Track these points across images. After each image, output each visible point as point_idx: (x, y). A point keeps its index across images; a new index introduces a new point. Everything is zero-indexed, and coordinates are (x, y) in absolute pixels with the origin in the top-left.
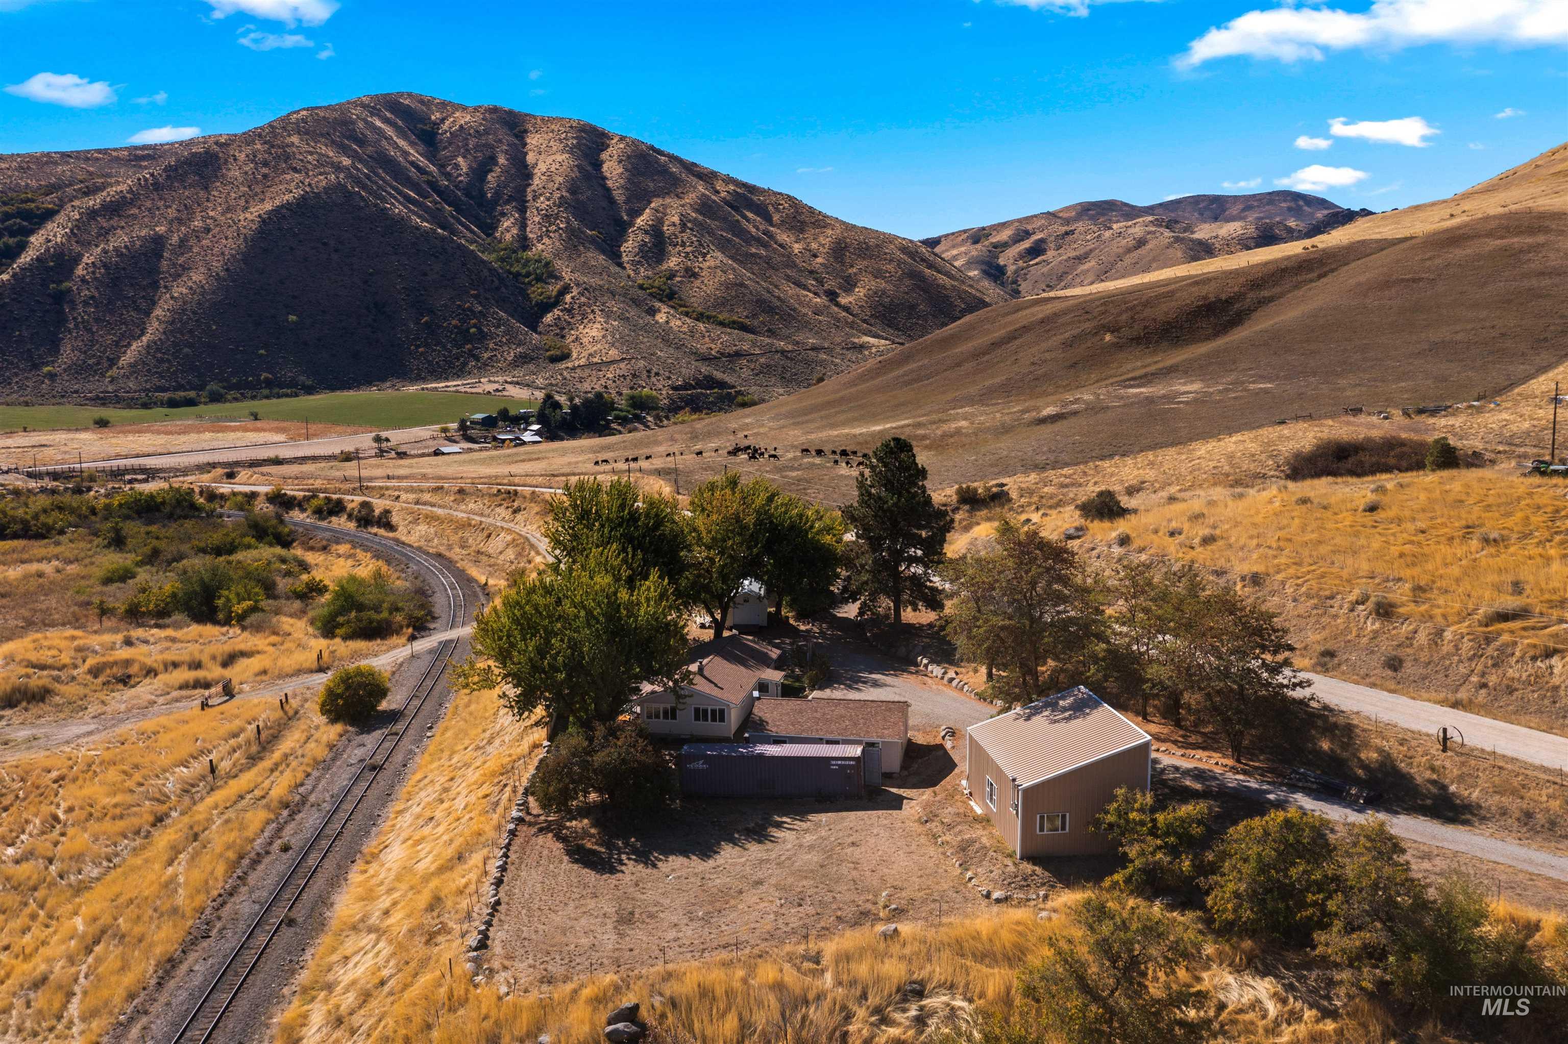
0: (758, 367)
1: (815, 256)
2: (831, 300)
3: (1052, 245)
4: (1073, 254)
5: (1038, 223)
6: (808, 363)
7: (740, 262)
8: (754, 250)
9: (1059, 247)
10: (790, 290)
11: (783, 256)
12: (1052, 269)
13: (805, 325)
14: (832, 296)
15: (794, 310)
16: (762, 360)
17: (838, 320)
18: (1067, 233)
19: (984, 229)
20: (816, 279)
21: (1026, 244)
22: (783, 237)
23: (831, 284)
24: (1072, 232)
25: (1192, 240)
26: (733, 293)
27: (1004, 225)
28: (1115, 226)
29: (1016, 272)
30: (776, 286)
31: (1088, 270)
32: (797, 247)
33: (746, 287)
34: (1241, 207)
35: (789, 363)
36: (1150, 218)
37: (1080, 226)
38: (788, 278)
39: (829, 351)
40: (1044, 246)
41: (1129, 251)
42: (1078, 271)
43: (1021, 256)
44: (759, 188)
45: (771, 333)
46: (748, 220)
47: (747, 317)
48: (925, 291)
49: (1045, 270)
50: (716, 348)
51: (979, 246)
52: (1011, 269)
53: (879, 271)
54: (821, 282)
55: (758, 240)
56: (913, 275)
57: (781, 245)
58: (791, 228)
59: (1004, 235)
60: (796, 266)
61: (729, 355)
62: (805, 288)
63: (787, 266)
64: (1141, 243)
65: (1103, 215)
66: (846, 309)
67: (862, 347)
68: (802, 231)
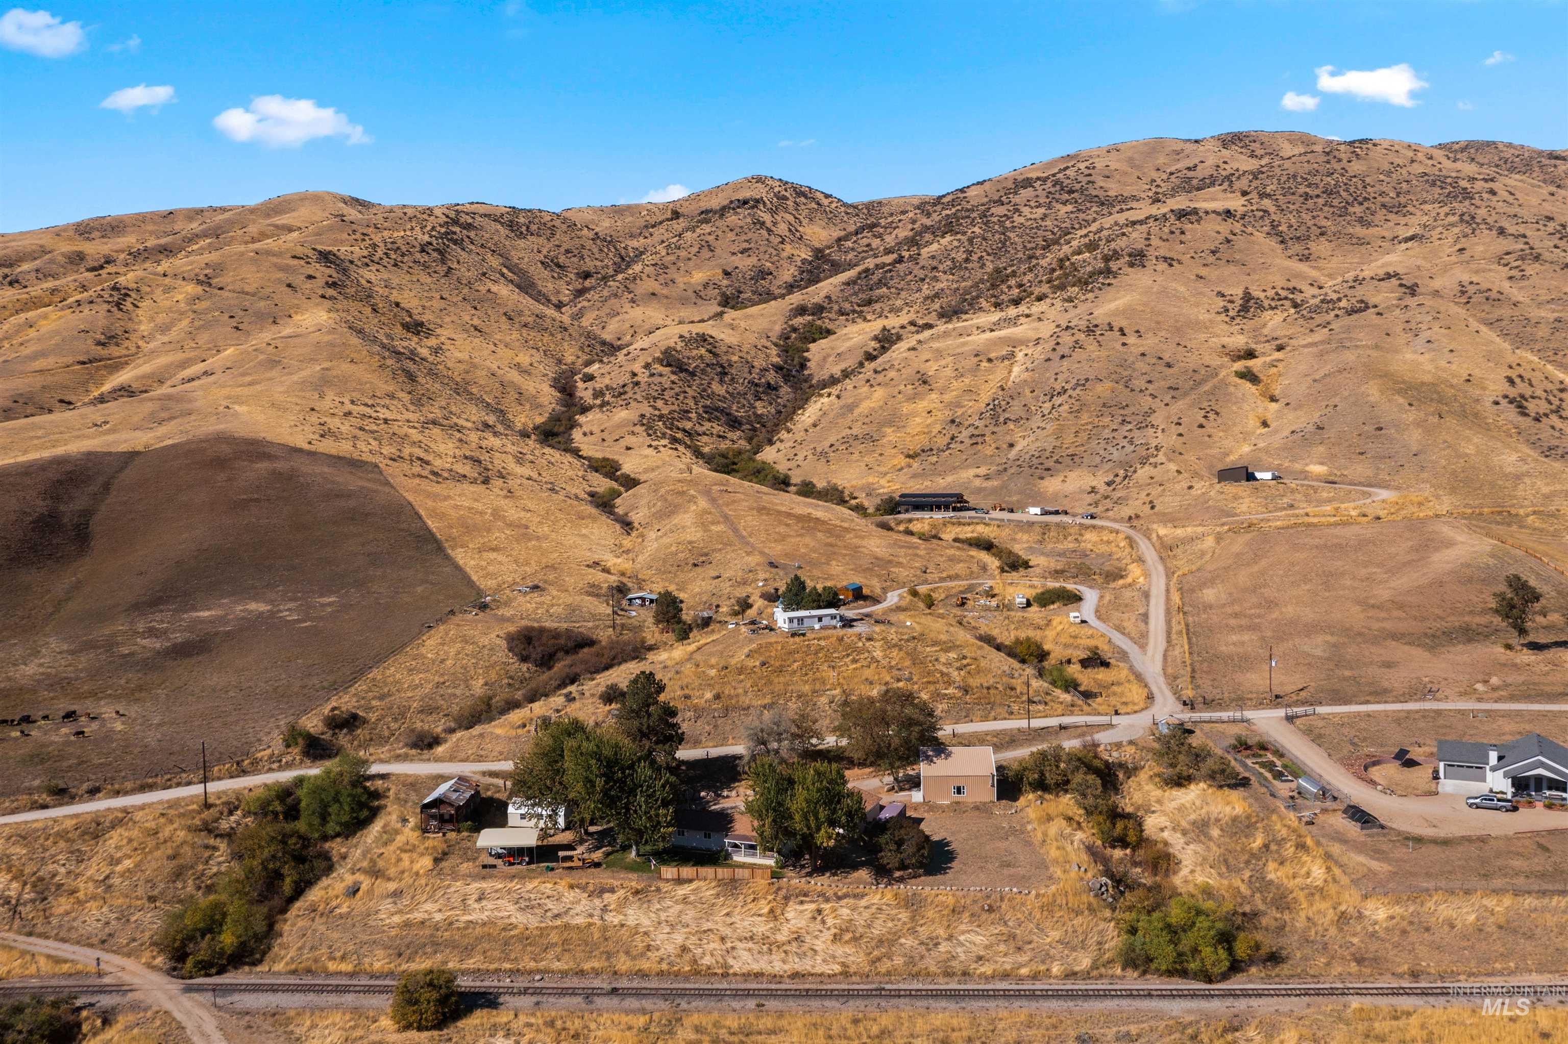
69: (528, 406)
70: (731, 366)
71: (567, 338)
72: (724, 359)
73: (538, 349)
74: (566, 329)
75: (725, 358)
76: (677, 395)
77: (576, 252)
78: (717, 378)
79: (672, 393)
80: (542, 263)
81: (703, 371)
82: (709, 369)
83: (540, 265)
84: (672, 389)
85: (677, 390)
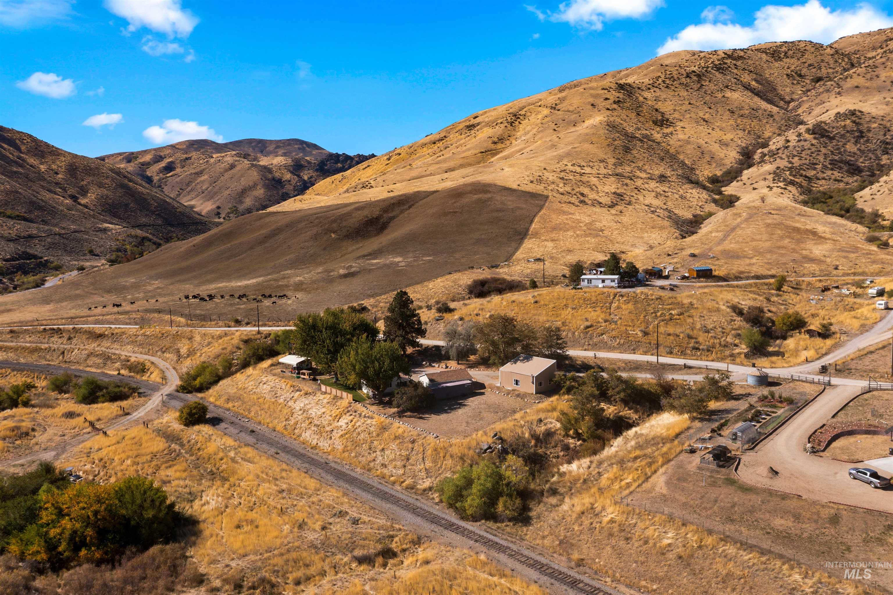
0: (47, 244)
1: (57, 173)
2: (75, 201)
3: (179, 165)
4: (193, 171)
5: (167, 152)
6: (78, 241)
7: (9, 177)
8: (15, 169)
9: (183, 167)
10: (48, 196)
11: (35, 173)
12: (182, 179)
13: (64, 217)
14: (74, 198)
15: (54, 207)
16: (49, 240)
17: (84, 214)
18: (187, 159)
19: (132, 153)
20: (60, 188)
21: (163, 164)
22: (32, 161)
23: (71, 191)
24: (190, 158)
25: (260, 166)
26: (12, 197)
27: (145, 152)
28: (214, 156)
29: (160, 180)
30: (37, 193)
31: (204, 181)
32: (43, 168)
33: (20, 193)
34: (274, 146)
35: (66, 241)
36: (234, 152)
37: (194, 155)
38: (43, 187)
39: (86, 232)
40: (173, 165)
41: (226, 170)
42: (198, 181)
43: (161, 171)
44: (5, 128)
45: (45, 222)
46: (5, 149)
47: (25, 212)
48: (133, 196)
49: (178, 179)
50: (13, 233)
51: (132, 164)
52: (156, 179)
53: (101, 183)
54: (64, 189)
55: (16, 162)
56: (123, 186)
57: (31, 166)
58: (35, 155)
59: (148, 158)
60: (45, 179)
61: (24, 237)
62: (55, 193)
63: (40, 180)
64: (232, 166)
65: (203, 148)
66: (86, 207)
67: (105, 230)
68: (43, 157)
69: (714, 165)
70: (869, 131)
71: (771, 122)
72: (864, 128)
73: (744, 130)
74: (772, 116)
75: (866, 126)
76: (812, 153)
77: (816, 65)
78: (853, 140)
79: (809, 152)
80: (787, 75)
81: (843, 136)
82: (848, 135)
83: (785, 76)
84: (809, 149)
85: (814, 149)
